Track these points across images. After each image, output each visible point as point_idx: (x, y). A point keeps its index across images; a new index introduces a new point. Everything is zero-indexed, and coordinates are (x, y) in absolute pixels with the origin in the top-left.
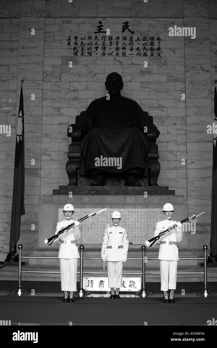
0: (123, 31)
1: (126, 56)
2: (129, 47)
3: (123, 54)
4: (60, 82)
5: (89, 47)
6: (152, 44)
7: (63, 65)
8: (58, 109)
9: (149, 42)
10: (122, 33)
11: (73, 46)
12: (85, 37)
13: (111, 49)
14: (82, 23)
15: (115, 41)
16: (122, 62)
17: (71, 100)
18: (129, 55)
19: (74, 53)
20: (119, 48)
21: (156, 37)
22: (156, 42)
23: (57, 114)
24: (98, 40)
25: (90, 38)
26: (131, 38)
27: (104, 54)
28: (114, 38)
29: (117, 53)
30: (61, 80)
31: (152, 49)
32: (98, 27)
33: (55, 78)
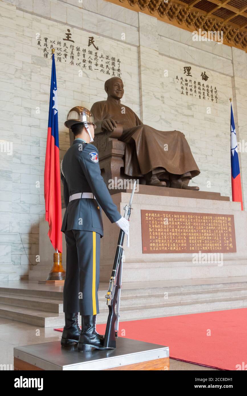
0: (89, 45)
1: (92, 70)
2: (94, 62)
3: (89, 67)
4: (30, 81)
5: (59, 52)
6: (113, 64)
7: (33, 65)
8: (29, 110)
9: (111, 61)
10: (88, 46)
11: (43, 47)
12: (55, 41)
13: (78, 59)
14: (52, 26)
15: (83, 53)
16: (89, 75)
17: (41, 102)
18: (95, 69)
19: (45, 55)
20: (86, 61)
21: (116, 59)
22: (116, 63)
23: (27, 115)
24: (67, 48)
25: (59, 43)
26: (96, 53)
27: (73, 63)
28: (81, 49)
29: (84, 65)
30: (31, 79)
31: (113, 69)
32: (67, 34)
33: (25, 76)
